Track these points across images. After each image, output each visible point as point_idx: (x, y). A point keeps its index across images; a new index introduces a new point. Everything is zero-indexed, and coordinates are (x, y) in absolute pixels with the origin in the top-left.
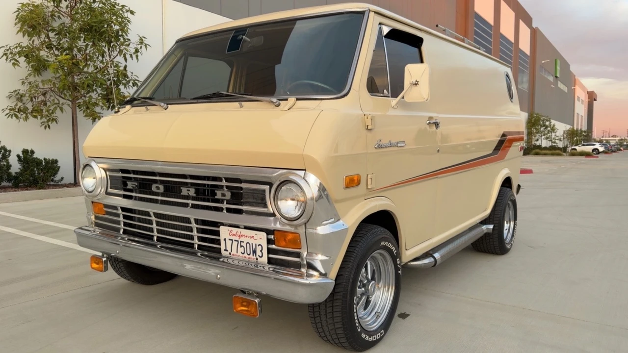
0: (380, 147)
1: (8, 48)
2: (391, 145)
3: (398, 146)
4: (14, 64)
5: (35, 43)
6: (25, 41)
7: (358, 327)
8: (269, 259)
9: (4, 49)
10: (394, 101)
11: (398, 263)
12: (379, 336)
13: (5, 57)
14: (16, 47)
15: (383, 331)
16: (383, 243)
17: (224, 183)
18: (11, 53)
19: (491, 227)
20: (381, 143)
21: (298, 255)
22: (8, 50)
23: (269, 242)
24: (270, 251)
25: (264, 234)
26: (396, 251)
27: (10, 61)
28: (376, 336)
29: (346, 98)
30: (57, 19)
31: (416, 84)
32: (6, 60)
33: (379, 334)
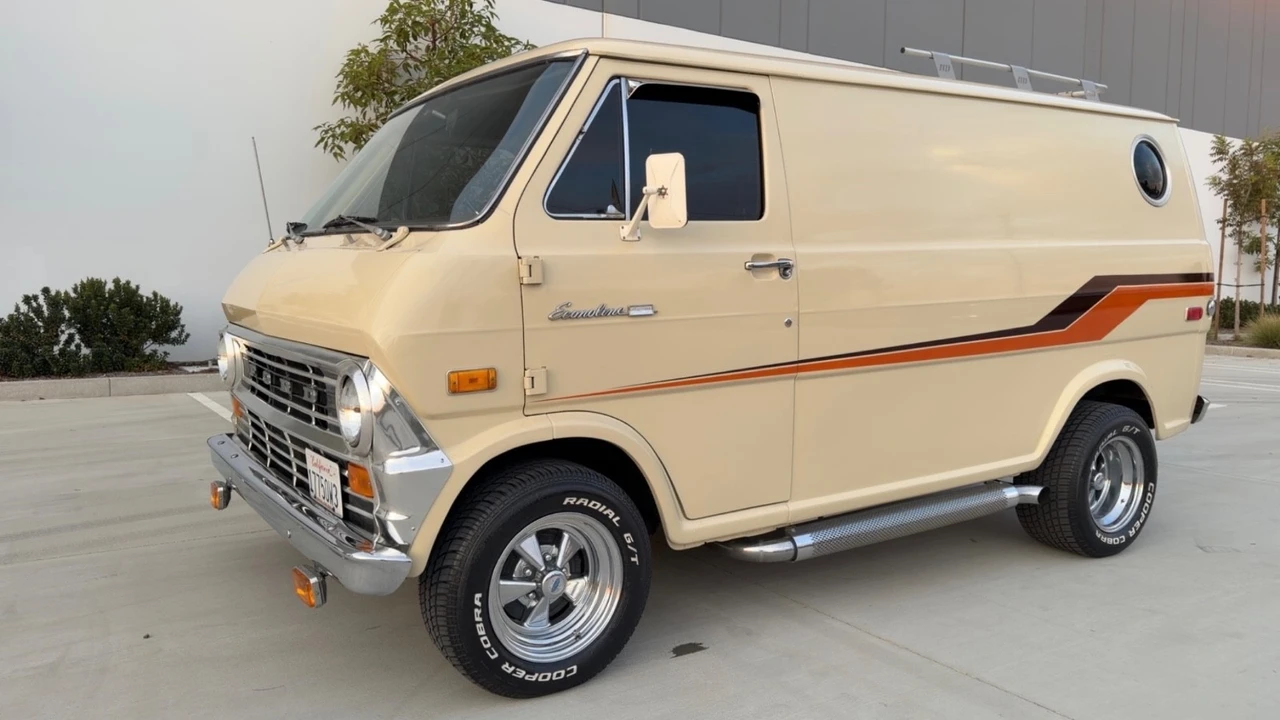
0: (564, 315)
1: (326, 128)
2: (604, 312)
3: (628, 315)
4: (335, 155)
5: (367, 118)
6: (352, 114)
7: (489, 649)
8: (345, 510)
9: (320, 130)
10: (626, 228)
11: (629, 541)
12: (559, 675)
13: (322, 144)
14: (339, 126)
15: (575, 667)
16: (572, 501)
17: (310, 375)
18: (333, 136)
19: (1034, 492)
20: (570, 310)
21: (369, 507)
22: (326, 132)
23: (344, 481)
24: (346, 498)
25: (335, 467)
26: (618, 518)
27: (331, 150)
28: (549, 675)
29: (481, 226)
30: (412, 70)
31: (662, 192)
32: (325, 148)
33: (563, 672)
